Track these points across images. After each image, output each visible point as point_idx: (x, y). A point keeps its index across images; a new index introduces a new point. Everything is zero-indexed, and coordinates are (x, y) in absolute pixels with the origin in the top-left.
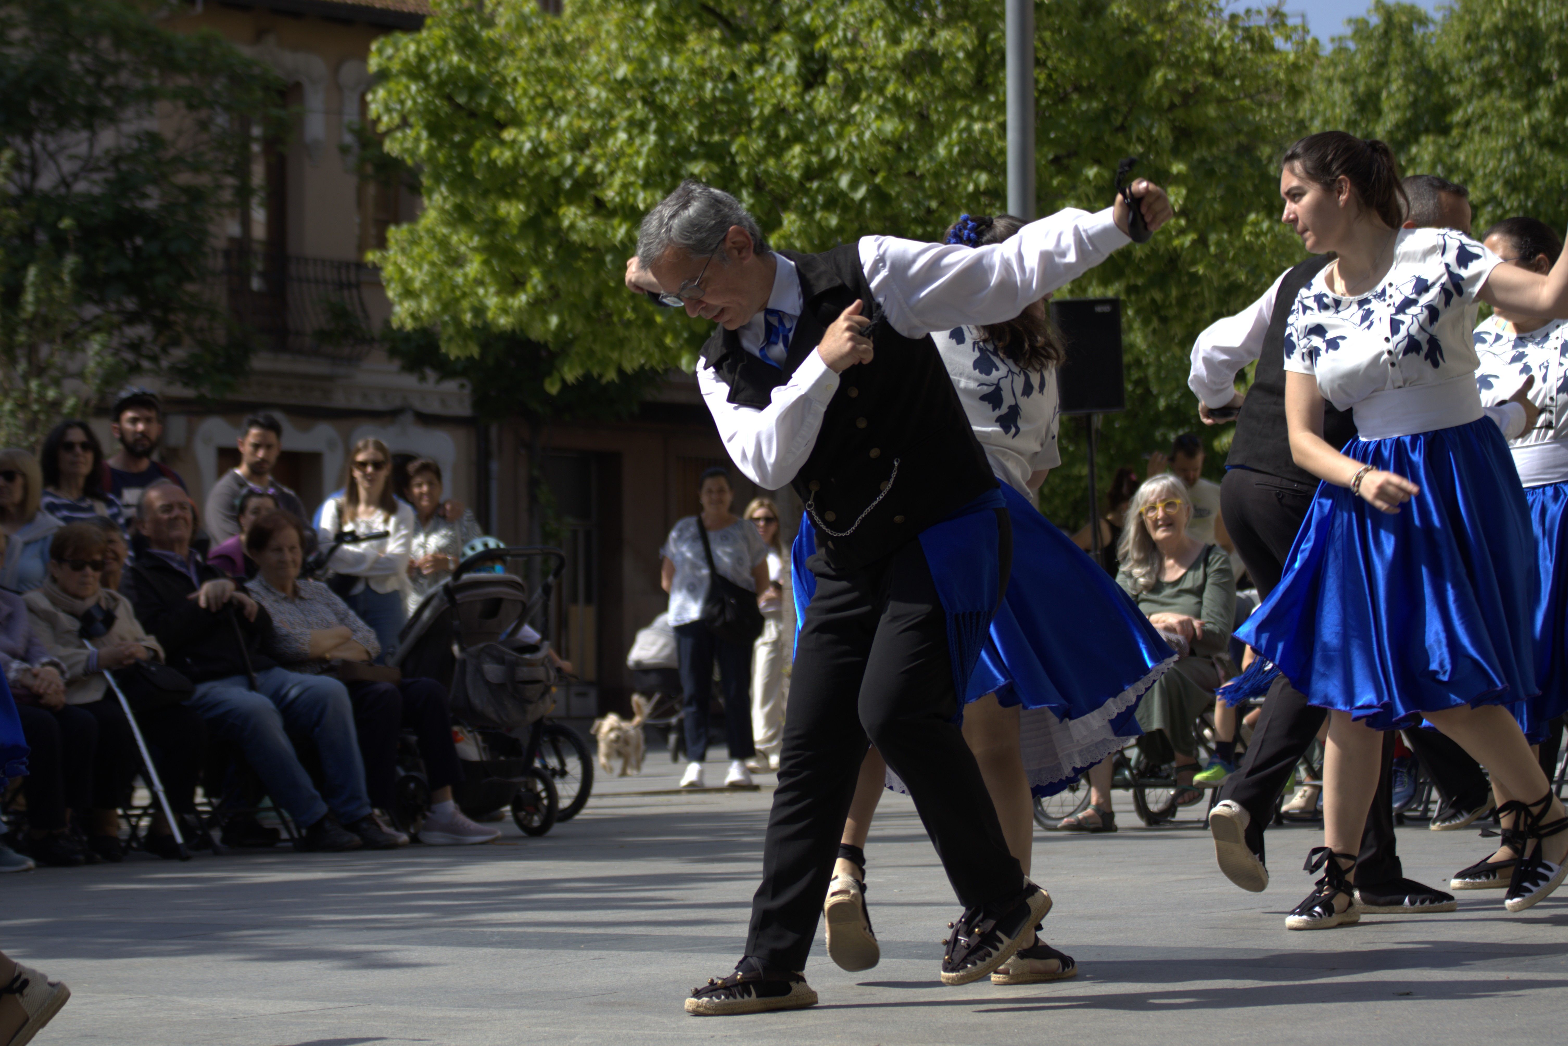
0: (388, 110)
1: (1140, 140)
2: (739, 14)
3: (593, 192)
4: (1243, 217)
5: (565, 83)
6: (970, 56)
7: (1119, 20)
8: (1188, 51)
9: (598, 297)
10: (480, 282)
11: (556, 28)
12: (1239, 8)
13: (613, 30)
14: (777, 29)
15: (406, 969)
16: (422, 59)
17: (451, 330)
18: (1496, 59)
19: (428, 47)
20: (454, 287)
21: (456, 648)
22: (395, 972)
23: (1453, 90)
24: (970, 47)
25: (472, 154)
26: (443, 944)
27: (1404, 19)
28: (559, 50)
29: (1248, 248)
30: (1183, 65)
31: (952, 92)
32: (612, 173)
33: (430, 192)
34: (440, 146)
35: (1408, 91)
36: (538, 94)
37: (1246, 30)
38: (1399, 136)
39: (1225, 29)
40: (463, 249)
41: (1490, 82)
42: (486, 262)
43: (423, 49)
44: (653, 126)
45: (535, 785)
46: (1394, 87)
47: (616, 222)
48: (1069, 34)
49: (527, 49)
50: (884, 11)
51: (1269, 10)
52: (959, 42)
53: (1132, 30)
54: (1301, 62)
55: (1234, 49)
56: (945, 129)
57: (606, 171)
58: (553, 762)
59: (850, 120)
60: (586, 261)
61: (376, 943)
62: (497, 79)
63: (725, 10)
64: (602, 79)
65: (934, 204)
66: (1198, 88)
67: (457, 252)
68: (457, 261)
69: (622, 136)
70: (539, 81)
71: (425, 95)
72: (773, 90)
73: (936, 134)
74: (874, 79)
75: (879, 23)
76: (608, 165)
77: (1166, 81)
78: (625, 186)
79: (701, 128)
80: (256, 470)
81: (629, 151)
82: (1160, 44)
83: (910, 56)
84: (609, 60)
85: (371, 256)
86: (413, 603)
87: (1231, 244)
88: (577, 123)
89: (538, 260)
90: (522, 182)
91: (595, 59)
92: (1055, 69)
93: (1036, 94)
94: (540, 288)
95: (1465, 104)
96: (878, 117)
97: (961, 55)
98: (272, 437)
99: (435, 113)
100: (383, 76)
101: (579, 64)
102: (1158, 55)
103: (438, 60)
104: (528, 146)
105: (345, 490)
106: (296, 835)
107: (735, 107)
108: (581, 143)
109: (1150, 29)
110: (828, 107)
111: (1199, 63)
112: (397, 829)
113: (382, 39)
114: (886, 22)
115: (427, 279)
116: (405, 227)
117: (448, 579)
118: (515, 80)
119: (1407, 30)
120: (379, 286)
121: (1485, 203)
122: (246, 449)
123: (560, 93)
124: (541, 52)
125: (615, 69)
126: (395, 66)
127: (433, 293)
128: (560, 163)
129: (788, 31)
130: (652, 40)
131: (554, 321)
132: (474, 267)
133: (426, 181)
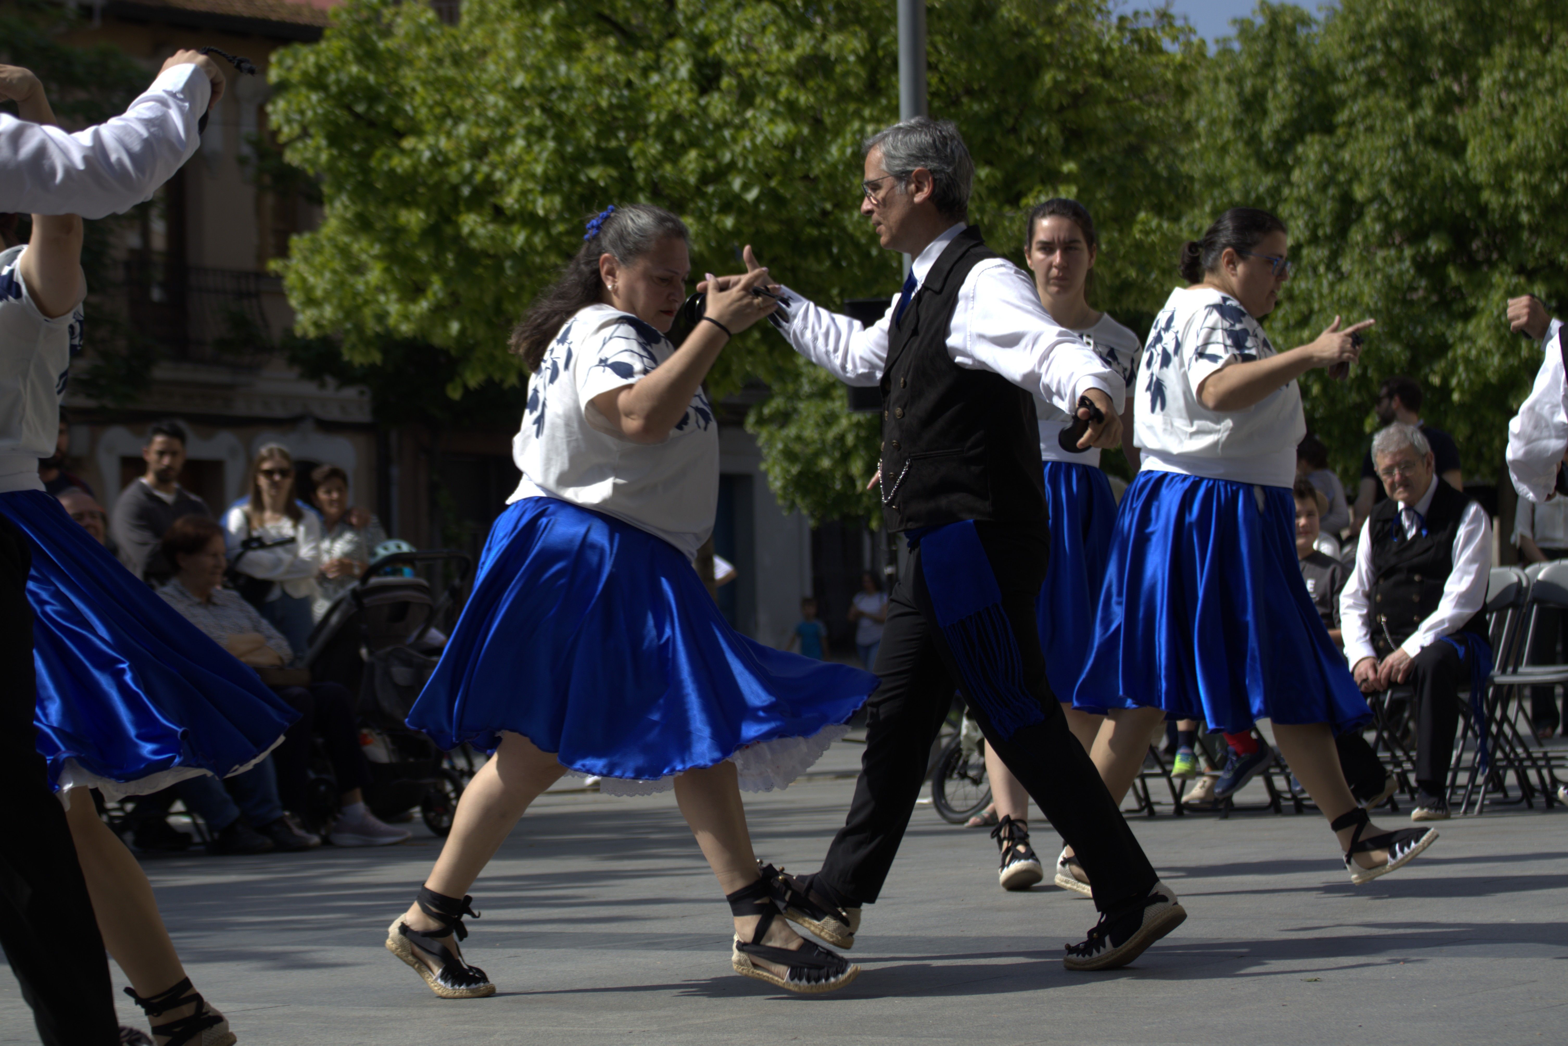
0: (289, 121)
1: (1030, 141)
2: (634, 22)
3: (493, 200)
4: (1134, 215)
5: (464, 92)
6: (861, 60)
7: (1008, 23)
8: (1078, 53)
9: (498, 303)
10: (382, 290)
11: (454, 37)
12: (1128, 10)
13: (511, 39)
14: (671, 36)
15: (323, 970)
16: (322, 70)
17: (353, 338)
18: (1380, 58)
19: (327, 58)
20: (356, 294)
21: (364, 652)
22: (313, 973)
23: (1340, 89)
24: (862, 52)
25: (373, 163)
26: (359, 945)
27: (1289, 21)
28: (457, 59)
29: (1138, 246)
30: (1075, 69)
31: (845, 95)
32: (511, 180)
33: (331, 201)
34: (341, 156)
35: (1294, 92)
36: (437, 103)
37: (1134, 32)
38: (1286, 135)
39: (1114, 32)
40: (364, 257)
41: (1374, 82)
42: (387, 270)
43: (323, 61)
44: (551, 133)
45: (443, 785)
46: (1280, 87)
47: (515, 228)
48: (960, 38)
49: (425, 59)
50: (778, 17)
51: (1157, 12)
52: (850, 46)
53: (1021, 33)
54: (1188, 62)
55: (1122, 49)
56: (838, 132)
57: (505, 178)
58: (461, 763)
59: (745, 123)
60: (486, 267)
61: (293, 944)
62: (395, 89)
63: (620, 18)
64: (500, 87)
65: (828, 206)
66: (1088, 89)
67: (359, 260)
68: (358, 269)
69: (520, 143)
70: (438, 91)
71: (325, 106)
72: (669, 96)
73: (829, 137)
74: (768, 84)
75: (773, 29)
76: (507, 172)
77: (1055, 81)
78: (524, 193)
79: (599, 135)
80: (163, 478)
81: (527, 158)
82: (1049, 47)
83: (804, 61)
84: (508, 70)
85: (274, 265)
86: (321, 607)
87: (1122, 242)
88: (475, 131)
89: (438, 267)
90: (422, 190)
91: (492, 68)
92: (947, 72)
93: (928, 98)
94: (440, 295)
95: (1350, 103)
96: (771, 121)
97: (852, 58)
98: (176, 444)
99: (335, 123)
100: (282, 87)
101: (477, 73)
102: (1048, 57)
103: (337, 70)
104: (427, 154)
105: (249, 497)
106: (208, 838)
107: (631, 114)
108: (480, 151)
109: (1039, 32)
110: (724, 112)
111: (1088, 64)
112: (309, 831)
113: (282, 51)
114: (780, 28)
115: (329, 287)
116: (307, 236)
117: (355, 584)
118: (414, 90)
119: (1292, 31)
120: (281, 295)
121: (1370, 201)
122: (152, 457)
123: (458, 102)
124: (440, 61)
125: (512, 78)
126: (295, 76)
127: (335, 301)
128: (460, 171)
129: (682, 37)
130: (549, 48)
131: (455, 327)
132: (375, 275)
133: (326, 189)
